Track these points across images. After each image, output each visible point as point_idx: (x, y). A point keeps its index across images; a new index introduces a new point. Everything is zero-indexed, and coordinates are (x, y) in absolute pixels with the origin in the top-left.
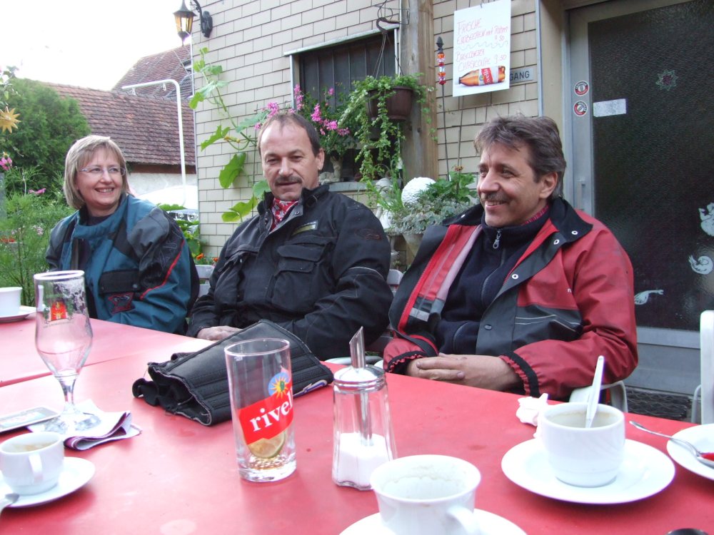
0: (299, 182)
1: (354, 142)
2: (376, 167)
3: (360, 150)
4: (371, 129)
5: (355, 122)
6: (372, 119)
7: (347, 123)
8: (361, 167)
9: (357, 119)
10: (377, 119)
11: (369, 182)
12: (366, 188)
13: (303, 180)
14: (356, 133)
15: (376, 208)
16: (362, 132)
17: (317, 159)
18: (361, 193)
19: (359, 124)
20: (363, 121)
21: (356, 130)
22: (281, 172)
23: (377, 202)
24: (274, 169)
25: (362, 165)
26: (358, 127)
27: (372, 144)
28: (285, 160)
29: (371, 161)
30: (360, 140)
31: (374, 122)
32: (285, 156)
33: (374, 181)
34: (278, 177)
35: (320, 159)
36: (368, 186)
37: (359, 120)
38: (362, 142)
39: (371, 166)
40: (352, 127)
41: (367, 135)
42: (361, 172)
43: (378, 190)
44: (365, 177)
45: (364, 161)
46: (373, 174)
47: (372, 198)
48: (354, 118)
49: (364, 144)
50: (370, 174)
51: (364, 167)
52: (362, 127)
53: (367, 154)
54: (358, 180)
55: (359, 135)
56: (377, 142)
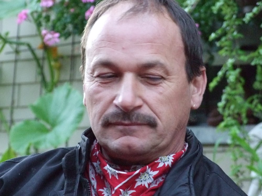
0: (152, 124)
1: (209, 52)
2: (251, 102)
3: (219, 68)
4: (242, 28)
5: (212, 14)
6: (246, 9)
7: (197, 14)
8: (220, 100)
9: (215, 9)
10: (255, 10)
11: (235, 130)
12: (229, 141)
13: (159, 121)
14: (213, 36)
15: (251, 180)
16: (225, 34)
17: (192, 86)
18: (221, 149)
19: (220, 18)
20: (227, 12)
21: (213, 30)
22: (118, 101)
23: (251, 168)
24: (107, 93)
25: (224, 97)
26: (219, 24)
27: (244, 58)
28: (129, 78)
29: (240, 89)
30: (221, 48)
31: (248, 16)
32: (131, 70)
33: (246, 128)
34: (112, 110)
35: (198, 87)
36: (235, 137)
37: (220, 10)
38: (223, 53)
39: (240, 100)
40: (206, 24)
41: (234, 41)
42: (220, 110)
43: (253, 146)
44: (228, 120)
45: (228, 90)
46: (244, 115)
47: (241, 161)
48: (209, 7)
49: (226, 58)
50: (239, 114)
51: (227, 101)
52: (225, 24)
53: (232, 76)
54: (215, 124)
55: (218, 39)
56: (252, 54)
